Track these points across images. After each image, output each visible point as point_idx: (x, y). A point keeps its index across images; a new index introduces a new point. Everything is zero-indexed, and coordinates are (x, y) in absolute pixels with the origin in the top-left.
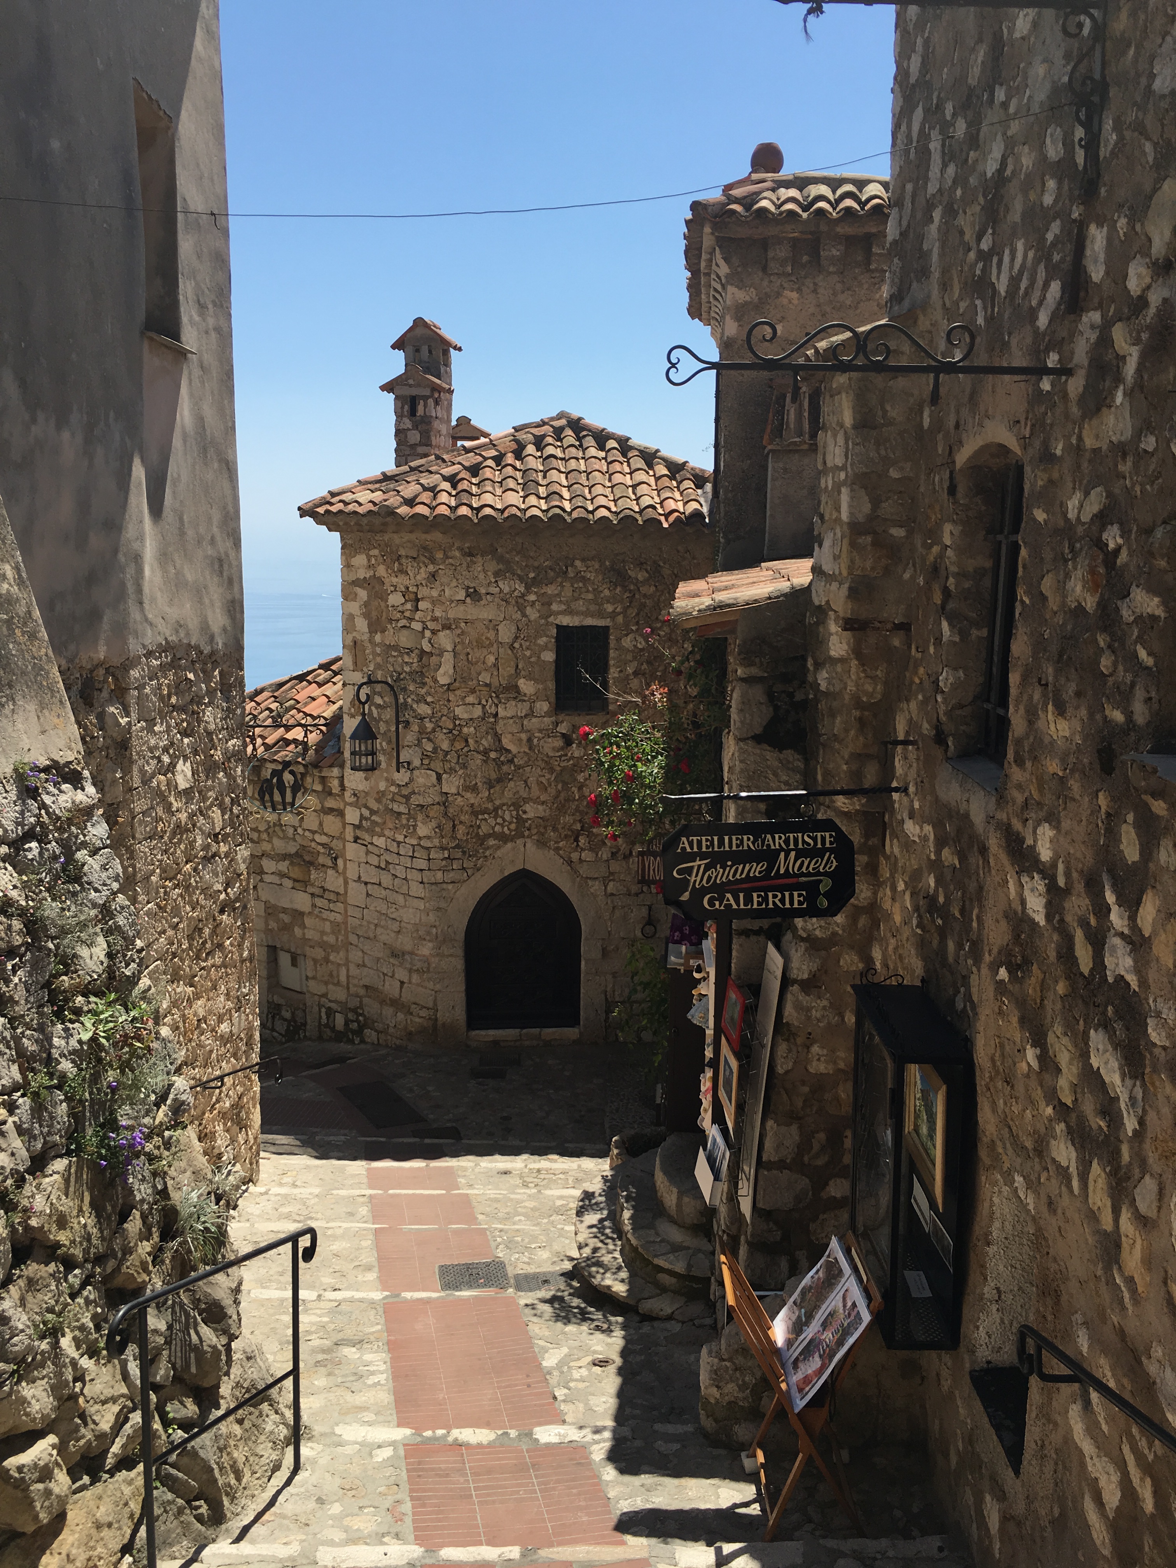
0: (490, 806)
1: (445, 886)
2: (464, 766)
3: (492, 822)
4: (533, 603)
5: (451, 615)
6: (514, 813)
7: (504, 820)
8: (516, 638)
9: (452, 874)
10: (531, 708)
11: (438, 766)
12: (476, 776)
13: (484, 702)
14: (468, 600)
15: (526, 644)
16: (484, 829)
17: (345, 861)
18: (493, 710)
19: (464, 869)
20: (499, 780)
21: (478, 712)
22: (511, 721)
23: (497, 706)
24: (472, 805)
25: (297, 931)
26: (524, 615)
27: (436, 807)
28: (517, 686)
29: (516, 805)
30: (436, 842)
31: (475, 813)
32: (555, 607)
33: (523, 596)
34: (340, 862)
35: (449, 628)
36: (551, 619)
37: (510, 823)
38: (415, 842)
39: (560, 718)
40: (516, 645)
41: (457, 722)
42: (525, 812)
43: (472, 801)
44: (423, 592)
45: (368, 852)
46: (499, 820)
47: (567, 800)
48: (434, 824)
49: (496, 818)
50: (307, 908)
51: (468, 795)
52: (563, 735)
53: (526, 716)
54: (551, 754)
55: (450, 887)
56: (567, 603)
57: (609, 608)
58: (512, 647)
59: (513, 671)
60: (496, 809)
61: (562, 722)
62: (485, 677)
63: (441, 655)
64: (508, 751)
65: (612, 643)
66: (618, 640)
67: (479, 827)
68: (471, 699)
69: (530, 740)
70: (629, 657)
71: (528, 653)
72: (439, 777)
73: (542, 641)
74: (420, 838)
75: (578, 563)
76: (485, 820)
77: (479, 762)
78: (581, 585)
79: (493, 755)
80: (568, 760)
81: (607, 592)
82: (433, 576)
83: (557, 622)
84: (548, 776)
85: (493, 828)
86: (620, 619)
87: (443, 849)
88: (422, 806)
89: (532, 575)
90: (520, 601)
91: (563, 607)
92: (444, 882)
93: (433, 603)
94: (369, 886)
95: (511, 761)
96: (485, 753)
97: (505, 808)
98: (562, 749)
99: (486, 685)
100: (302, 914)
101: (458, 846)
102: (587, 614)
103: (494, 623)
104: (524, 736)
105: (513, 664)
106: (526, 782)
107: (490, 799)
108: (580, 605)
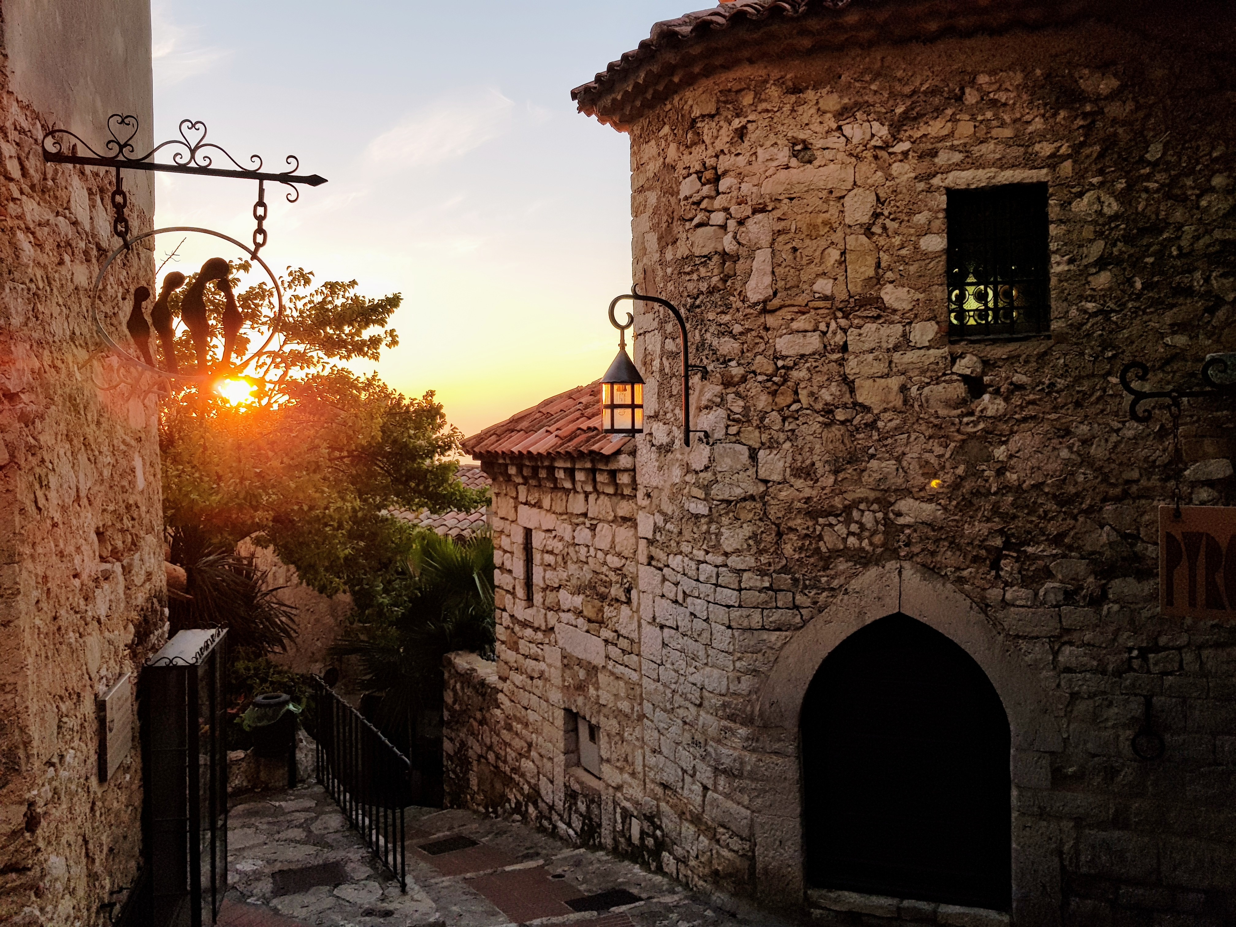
0: (837, 502)
1: (765, 635)
2: (792, 436)
3: (841, 529)
4: (905, 154)
5: (768, 188)
6: (880, 515)
7: (862, 527)
8: (876, 215)
9: (776, 616)
10: (904, 335)
11: (752, 436)
12: (811, 450)
13: (822, 326)
14: (794, 162)
15: (892, 226)
16: (829, 541)
17: (639, 592)
18: (839, 338)
19: (796, 607)
20: (852, 459)
21: (814, 342)
22: (871, 357)
23: (845, 331)
24: (808, 500)
25: (592, 691)
26: (889, 177)
27: (749, 504)
28: (879, 298)
29: (885, 504)
30: (751, 561)
31: (812, 514)
32: (942, 159)
33: (886, 146)
34: (634, 593)
35: (763, 210)
36: (936, 181)
37: (874, 533)
38: (719, 560)
39: (958, 349)
40: (877, 229)
41: (780, 363)
42: (899, 514)
43: (807, 492)
44: (724, 163)
45: (664, 579)
46: (854, 527)
47: (976, 493)
48: (747, 530)
49: (848, 521)
50: (599, 661)
51: (799, 483)
52: (965, 379)
53: (896, 348)
54: (942, 412)
55: (773, 637)
56: (965, 149)
57: (1045, 149)
58: (868, 232)
59: (871, 272)
60: (848, 509)
61: (962, 356)
62: (824, 286)
63: (751, 257)
64: (867, 409)
65: (1054, 210)
66: (1065, 205)
67: (820, 538)
68: (801, 323)
69: (903, 389)
70: (1088, 232)
71: (897, 241)
72: (753, 455)
73: (921, 218)
74: (726, 554)
75: (983, 79)
76: (831, 525)
77: (816, 427)
78: (989, 115)
79: (840, 415)
80: (975, 423)
81: (1038, 124)
82: (741, 133)
83: (946, 183)
84: (938, 450)
85: (845, 540)
86: (1067, 167)
87: (762, 572)
88: (729, 502)
89: (899, 110)
90: (883, 154)
91: (958, 157)
92: (763, 628)
93: (741, 176)
94: (666, 630)
95: (872, 425)
96: (828, 411)
97: (862, 506)
98: (964, 402)
99: (826, 298)
100: (595, 668)
101: (785, 570)
102: (1001, 164)
103: (836, 194)
104: (894, 383)
105: (871, 261)
106: (898, 459)
107: (837, 490)
108: (989, 150)
